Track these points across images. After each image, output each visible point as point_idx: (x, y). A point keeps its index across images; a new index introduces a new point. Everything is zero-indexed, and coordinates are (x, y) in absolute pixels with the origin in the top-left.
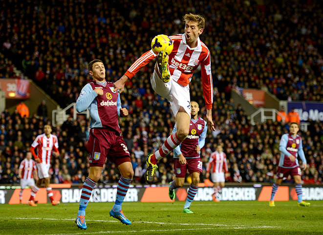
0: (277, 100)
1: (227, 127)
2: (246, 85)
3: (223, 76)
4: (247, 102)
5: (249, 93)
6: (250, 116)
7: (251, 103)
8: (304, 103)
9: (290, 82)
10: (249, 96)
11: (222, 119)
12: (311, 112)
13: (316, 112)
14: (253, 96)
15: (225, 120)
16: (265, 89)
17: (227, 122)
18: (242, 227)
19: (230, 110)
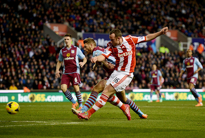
0: (75, 31)
1: (40, 51)
2: (55, 21)
3: (37, 14)
4: (54, 33)
5: (56, 26)
6: (57, 42)
7: (57, 33)
8: (94, 34)
9: (84, 19)
10: (56, 29)
11: (36, 44)
12: (99, 40)
13: (103, 40)
14: (59, 29)
15: (39, 45)
16: (67, 24)
17: (40, 46)
18: (57, 123)
19: (42, 39)
